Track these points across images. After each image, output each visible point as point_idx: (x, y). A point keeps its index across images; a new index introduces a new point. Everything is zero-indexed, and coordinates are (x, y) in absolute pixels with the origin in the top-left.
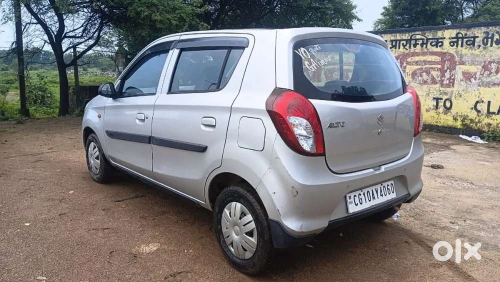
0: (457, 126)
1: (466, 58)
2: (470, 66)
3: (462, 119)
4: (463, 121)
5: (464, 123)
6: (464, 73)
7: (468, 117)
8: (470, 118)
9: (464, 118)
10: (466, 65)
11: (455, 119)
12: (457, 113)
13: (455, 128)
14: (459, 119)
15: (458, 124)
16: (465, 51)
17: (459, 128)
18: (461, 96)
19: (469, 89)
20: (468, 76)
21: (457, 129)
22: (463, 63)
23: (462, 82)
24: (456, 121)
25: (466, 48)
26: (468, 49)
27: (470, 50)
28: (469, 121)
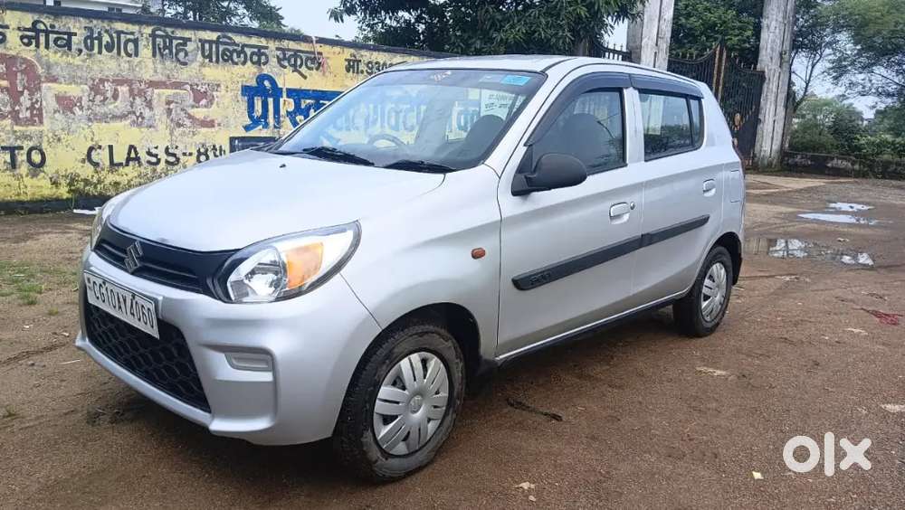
0: (62, 194)
1: (59, 69)
2: (68, 84)
3: (68, 181)
4: (70, 185)
5: (73, 188)
6: (59, 99)
7: (79, 176)
8: (83, 177)
9: (73, 180)
10: (61, 83)
11: (55, 183)
12: (57, 172)
13: (58, 200)
14: (63, 182)
15: (63, 192)
16: (54, 56)
17: (65, 197)
18: (59, 140)
19: (74, 126)
20: (66, 104)
21: (63, 200)
22: (54, 80)
23: (57, 115)
24: (57, 186)
25: (56, 52)
26: (59, 54)
27: (64, 57)
28: (82, 183)
